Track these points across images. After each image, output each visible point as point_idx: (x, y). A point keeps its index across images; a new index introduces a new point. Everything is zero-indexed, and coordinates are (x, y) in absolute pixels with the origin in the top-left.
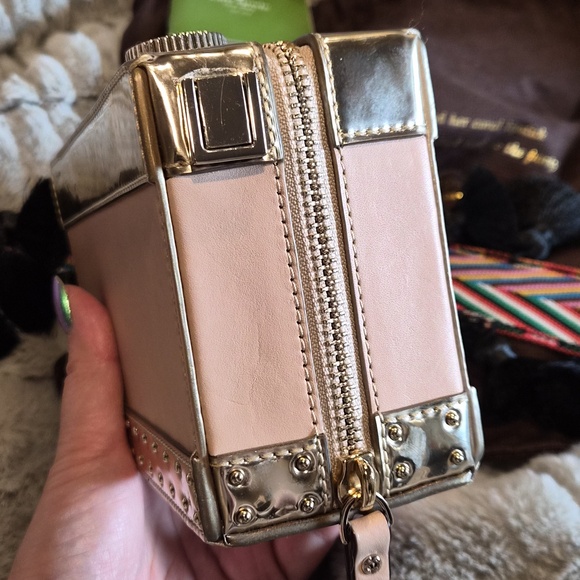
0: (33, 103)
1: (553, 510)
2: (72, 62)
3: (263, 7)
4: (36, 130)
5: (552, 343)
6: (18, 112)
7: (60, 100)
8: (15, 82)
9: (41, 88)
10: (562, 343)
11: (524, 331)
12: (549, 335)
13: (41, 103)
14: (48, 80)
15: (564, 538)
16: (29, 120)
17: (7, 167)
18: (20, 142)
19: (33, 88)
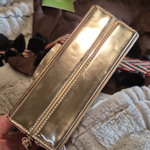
0: (13, 16)
1: (124, 98)
2: (22, 9)
3: (63, 1)
4: (14, 22)
5: (129, 70)
6: (10, 18)
7: (19, 16)
8: (9, 12)
9: (15, 13)
10: (131, 70)
11: (123, 68)
12: (128, 69)
13: (15, 16)
14: (16, 11)
15: (127, 103)
16: (12, 20)
17: (7, 29)
18: (10, 25)
19: (13, 13)
